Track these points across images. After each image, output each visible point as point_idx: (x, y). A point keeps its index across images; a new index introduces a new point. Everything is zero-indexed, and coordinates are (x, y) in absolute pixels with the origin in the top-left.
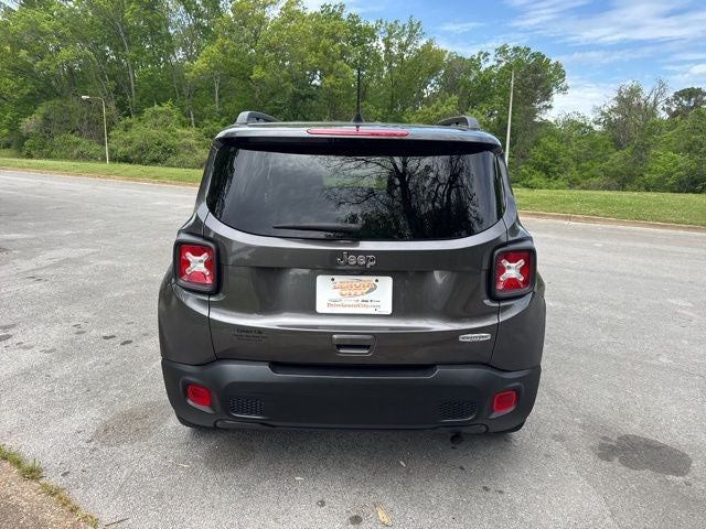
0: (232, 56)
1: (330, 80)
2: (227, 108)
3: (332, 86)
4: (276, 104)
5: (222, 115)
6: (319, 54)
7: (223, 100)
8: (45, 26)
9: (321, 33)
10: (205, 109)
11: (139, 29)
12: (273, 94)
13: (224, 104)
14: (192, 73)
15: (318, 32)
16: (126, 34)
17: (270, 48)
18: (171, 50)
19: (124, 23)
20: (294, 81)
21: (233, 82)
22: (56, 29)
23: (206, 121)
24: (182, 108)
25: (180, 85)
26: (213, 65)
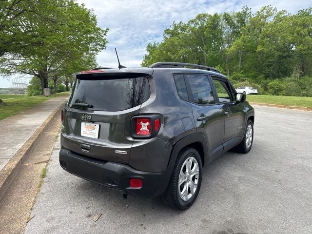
0: (248, 43)
1: (301, 47)
2: (244, 66)
3: (301, 50)
4: (269, 62)
5: (242, 69)
6: (294, 35)
7: (243, 62)
8: (176, 43)
9: (297, 25)
10: (234, 68)
11: (210, 38)
12: (267, 57)
13: (243, 64)
14: (229, 53)
15: (295, 24)
16: (205, 40)
17: (267, 36)
18: (222, 44)
19: (204, 36)
20: (280, 50)
21: (249, 54)
22: (179, 43)
23: (234, 72)
24: (224, 67)
25: (224, 58)
26: (238, 48)
